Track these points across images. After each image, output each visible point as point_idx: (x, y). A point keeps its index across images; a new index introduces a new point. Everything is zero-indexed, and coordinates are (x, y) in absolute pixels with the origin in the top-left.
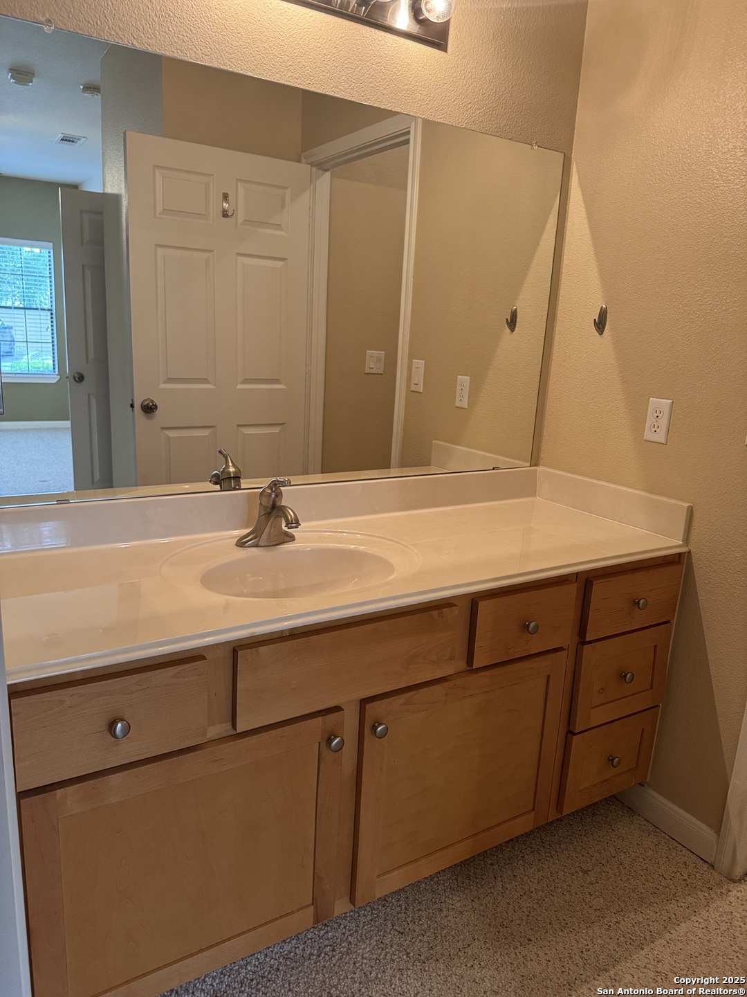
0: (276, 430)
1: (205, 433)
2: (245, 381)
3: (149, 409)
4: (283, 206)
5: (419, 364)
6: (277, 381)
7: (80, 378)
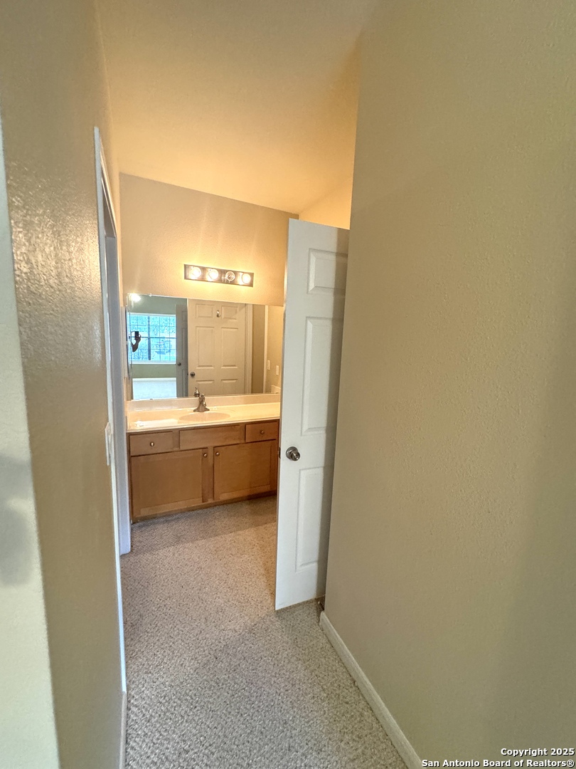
0: (234, 381)
1: (211, 382)
2: (224, 366)
3: (193, 375)
4: (236, 312)
5: (269, 361)
6: (235, 366)
7: (180, 364)
